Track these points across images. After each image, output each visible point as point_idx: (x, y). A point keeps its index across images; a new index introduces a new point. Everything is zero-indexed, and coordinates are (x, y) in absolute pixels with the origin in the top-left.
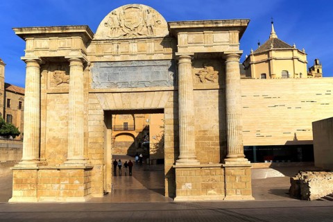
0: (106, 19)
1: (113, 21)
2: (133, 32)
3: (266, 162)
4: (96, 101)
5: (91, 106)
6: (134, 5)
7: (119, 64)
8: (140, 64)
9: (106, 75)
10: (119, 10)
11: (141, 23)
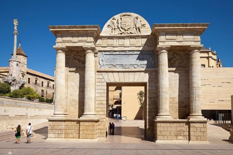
0: (109, 23)
1: (113, 23)
2: (127, 32)
3: (212, 120)
4: (101, 77)
5: (99, 80)
6: (128, 13)
7: (117, 53)
8: (131, 53)
9: (108, 59)
10: (117, 17)
11: (132, 25)
